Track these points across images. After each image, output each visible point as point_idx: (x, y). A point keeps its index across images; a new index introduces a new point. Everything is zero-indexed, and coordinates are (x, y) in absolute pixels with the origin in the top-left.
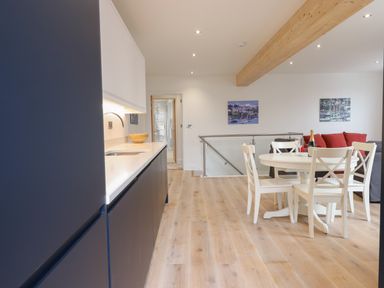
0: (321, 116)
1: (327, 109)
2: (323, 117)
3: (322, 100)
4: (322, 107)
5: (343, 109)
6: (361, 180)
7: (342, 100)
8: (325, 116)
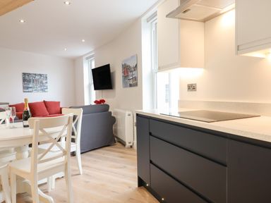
0: (24, 88)
1: (29, 81)
2: (26, 88)
3: (24, 74)
4: (24, 80)
5: (42, 82)
6: (73, 140)
7: (41, 75)
8: (28, 88)
